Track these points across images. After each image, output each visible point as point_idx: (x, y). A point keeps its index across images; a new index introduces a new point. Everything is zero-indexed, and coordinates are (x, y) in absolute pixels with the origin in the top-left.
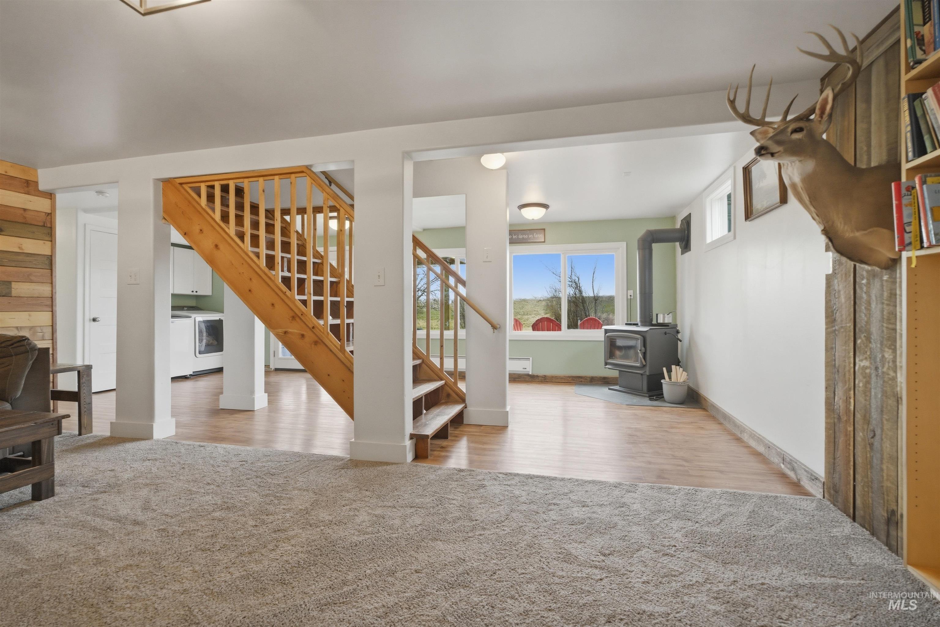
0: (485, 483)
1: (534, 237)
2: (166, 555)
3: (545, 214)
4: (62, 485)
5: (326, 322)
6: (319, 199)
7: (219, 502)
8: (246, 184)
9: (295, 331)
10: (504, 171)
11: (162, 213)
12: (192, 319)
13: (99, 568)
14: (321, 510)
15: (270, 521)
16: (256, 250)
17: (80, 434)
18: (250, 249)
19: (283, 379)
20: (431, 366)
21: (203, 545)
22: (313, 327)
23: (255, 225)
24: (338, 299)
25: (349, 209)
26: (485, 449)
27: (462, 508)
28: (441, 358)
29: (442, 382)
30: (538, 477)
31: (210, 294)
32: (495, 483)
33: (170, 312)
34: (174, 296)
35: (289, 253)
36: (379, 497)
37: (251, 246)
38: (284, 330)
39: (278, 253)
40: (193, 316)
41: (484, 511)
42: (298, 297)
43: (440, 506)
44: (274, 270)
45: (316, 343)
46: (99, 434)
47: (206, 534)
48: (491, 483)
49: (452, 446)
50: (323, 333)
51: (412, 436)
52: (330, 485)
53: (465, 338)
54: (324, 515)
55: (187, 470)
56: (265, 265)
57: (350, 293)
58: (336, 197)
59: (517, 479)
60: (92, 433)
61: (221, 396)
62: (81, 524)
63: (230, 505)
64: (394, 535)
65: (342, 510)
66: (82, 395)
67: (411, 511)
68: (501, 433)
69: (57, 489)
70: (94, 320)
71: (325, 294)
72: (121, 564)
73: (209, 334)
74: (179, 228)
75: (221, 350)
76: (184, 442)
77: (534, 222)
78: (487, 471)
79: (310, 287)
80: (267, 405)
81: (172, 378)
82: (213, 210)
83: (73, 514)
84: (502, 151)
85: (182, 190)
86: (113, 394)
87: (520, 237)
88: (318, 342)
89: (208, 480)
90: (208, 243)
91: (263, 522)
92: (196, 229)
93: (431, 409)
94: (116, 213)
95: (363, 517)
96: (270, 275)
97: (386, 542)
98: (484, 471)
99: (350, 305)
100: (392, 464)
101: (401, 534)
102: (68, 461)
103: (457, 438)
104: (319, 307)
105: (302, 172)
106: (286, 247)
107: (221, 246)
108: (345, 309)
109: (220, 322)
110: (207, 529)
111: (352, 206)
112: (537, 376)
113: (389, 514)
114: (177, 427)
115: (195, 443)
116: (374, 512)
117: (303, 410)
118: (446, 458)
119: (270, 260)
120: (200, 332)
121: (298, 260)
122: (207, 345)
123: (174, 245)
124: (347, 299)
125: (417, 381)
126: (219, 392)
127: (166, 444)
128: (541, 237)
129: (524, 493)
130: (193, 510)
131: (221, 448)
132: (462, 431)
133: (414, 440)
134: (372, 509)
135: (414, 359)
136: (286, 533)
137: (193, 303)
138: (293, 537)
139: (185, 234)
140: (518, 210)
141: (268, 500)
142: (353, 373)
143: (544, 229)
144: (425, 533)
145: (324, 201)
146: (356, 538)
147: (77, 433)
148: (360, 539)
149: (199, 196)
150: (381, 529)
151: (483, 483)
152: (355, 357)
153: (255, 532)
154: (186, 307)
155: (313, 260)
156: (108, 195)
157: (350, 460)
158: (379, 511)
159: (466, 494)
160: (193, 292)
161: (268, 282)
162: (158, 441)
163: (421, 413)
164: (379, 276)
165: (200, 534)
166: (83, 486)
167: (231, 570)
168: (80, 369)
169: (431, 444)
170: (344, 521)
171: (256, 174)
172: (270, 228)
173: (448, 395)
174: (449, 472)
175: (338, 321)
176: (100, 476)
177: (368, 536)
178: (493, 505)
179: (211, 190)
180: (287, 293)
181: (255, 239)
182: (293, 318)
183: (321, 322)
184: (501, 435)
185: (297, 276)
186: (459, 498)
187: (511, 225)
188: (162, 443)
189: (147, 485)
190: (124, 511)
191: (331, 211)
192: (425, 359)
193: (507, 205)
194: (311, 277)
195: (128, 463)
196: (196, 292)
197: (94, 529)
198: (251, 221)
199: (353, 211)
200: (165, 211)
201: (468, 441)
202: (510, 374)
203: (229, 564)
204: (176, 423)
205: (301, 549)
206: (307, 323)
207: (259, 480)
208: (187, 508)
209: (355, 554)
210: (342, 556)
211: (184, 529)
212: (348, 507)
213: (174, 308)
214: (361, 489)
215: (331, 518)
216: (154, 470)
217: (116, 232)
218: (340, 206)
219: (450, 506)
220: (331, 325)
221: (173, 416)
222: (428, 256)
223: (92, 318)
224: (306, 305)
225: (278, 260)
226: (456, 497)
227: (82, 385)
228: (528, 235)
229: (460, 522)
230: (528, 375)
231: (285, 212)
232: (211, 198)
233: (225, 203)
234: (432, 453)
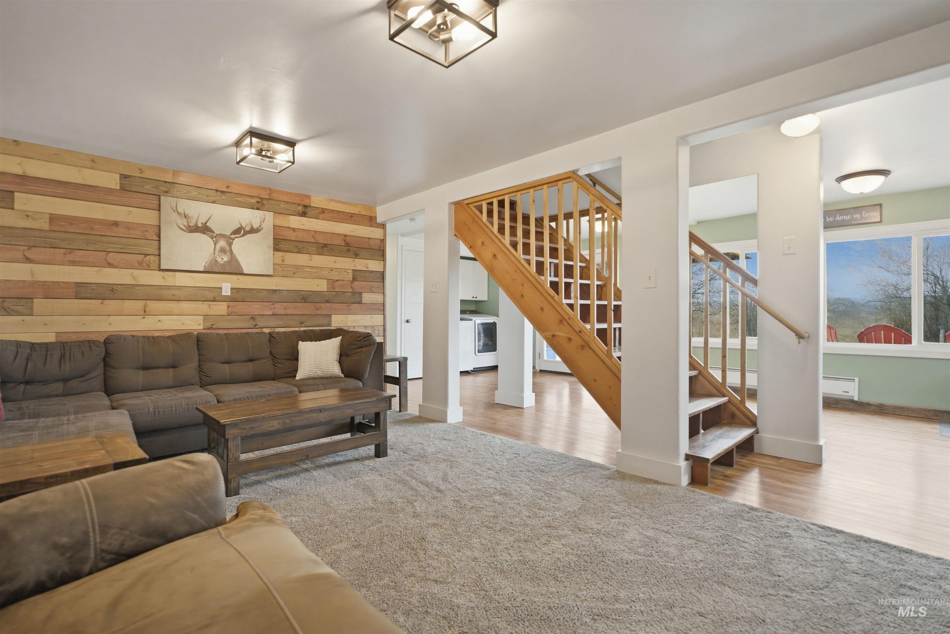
0: (790, 531)
1: (862, 217)
2: (460, 523)
3: (883, 184)
4: (392, 449)
5: (593, 326)
6: (585, 201)
7: (498, 487)
8: (518, 198)
9: (562, 334)
10: (816, 138)
11: (453, 232)
12: (473, 322)
13: (416, 520)
14: (588, 517)
15: (541, 515)
16: (527, 257)
17: (400, 411)
18: (522, 256)
19: (547, 380)
20: (710, 380)
21: (487, 523)
22: (580, 332)
23: (526, 234)
24: (605, 303)
25: (616, 208)
26: (790, 490)
27: (757, 556)
28: (723, 371)
29: (725, 399)
30: (877, 542)
31: (487, 300)
32: (806, 535)
33: (459, 316)
34: (462, 301)
35: (557, 258)
36: (650, 517)
37: (523, 254)
38: (552, 333)
39: (547, 260)
40: (474, 319)
41: (790, 567)
42: (565, 301)
43: (727, 546)
44: (543, 275)
45: (583, 347)
46: (411, 413)
47: (488, 514)
48: (799, 533)
49: (739, 477)
50: (590, 337)
51: (688, 457)
52: (597, 493)
53: (756, 348)
54: (592, 523)
55: (472, 453)
56: (535, 271)
57: (618, 297)
58: (602, 198)
59: (840, 538)
60: (407, 411)
61: (496, 391)
62: (403, 482)
63: (507, 492)
64: (670, 564)
65: (610, 522)
66: (402, 381)
67: (689, 542)
68: (811, 473)
69: (389, 451)
70: (407, 321)
71: (591, 298)
72: (429, 521)
73: (486, 335)
74: (466, 242)
75: (495, 350)
76: (469, 429)
77: (863, 197)
78: (792, 517)
79: (576, 291)
80: (534, 404)
81: (461, 372)
82: (492, 224)
83: (399, 473)
84: (813, 111)
85: (469, 210)
86: (421, 381)
87: (838, 218)
88: (586, 346)
89: (489, 465)
90: (487, 255)
91: (535, 515)
92: (479, 242)
93: (712, 429)
94: (423, 235)
95: (632, 534)
96: (539, 280)
97: (661, 570)
98: (788, 516)
99: (617, 309)
100: (664, 484)
101: (678, 565)
102: (394, 430)
103: (746, 469)
104: (585, 310)
105: (569, 178)
106: (554, 252)
107: (498, 256)
108: (613, 313)
109: (494, 324)
110: (490, 509)
111: (620, 205)
112: (868, 404)
113: (663, 539)
114: (464, 415)
115: (478, 431)
116: (645, 533)
117: (565, 413)
118: (733, 489)
119: (540, 266)
120: (479, 334)
121: (565, 265)
122: (485, 345)
123: (462, 258)
124: (614, 303)
125: (693, 394)
126: (495, 387)
127: (457, 428)
128: (875, 216)
129: (853, 560)
130: (479, 490)
131: (499, 439)
132: (753, 461)
133: (690, 461)
134: (643, 529)
135: (690, 370)
136: (556, 531)
137: (473, 308)
138: (563, 537)
139: (471, 248)
140: (837, 183)
141: (539, 494)
142: (620, 380)
143: (881, 205)
144: (708, 573)
145: (590, 203)
146: (626, 555)
147: (398, 410)
148: (632, 558)
149: (482, 213)
150: (654, 553)
151: (789, 531)
152: (623, 363)
153: (529, 522)
154: (468, 311)
155: (579, 264)
156: (417, 221)
157: (617, 471)
158: (650, 533)
159: (762, 539)
160: (473, 297)
161: (537, 287)
162: (450, 424)
163: (698, 433)
164: (650, 277)
165: (485, 512)
166: (404, 453)
167: (510, 551)
168: (401, 360)
169: (712, 470)
170: (613, 534)
171: (528, 186)
172: (539, 235)
173: (733, 416)
174: (737, 508)
175: (604, 326)
176: (413, 447)
177: (639, 557)
178: (803, 563)
179: (490, 207)
180: (555, 297)
181: (526, 247)
182: (561, 321)
183: (588, 326)
184: (811, 475)
185: (565, 280)
186: (753, 543)
187: (825, 205)
188: (454, 427)
189: (444, 460)
190: (430, 479)
191: (597, 213)
192: (702, 370)
193: (821, 178)
194: (577, 282)
195: (431, 439)
196: (476, 298)
197: (412, 489)
198: (523, 231)
199: (621, 210)
200: (456, 229)
201: (761, 474)
202: (824, 398)
203: (509, 546)
204: (463, 412)
205: (571, 551)
206: (574, 327)
207: (531, 474)
208: (474, 487)
209: (626, 572)
210: (613, 570)
211: (472, 504)
212: (616, 520)
213: (463, 312)
214: (629, 504)
215: (599, 527)
216: (449, 448)
217: (423, 250)
218: (607, 206)
219: (740, 549)
220: (597, 329)
221: (461, 405)
222: (706, 252)
223: (406, 320)
224: (573, 310)
225: (547, 265)
226: (747, 540)
227: (401, 373)
228: (852, 215)
229: (755, 573)
230: (852, 401)
231: (554, 218)
232: (490, 213)
233: (501, 217)
234: (713, 480)
